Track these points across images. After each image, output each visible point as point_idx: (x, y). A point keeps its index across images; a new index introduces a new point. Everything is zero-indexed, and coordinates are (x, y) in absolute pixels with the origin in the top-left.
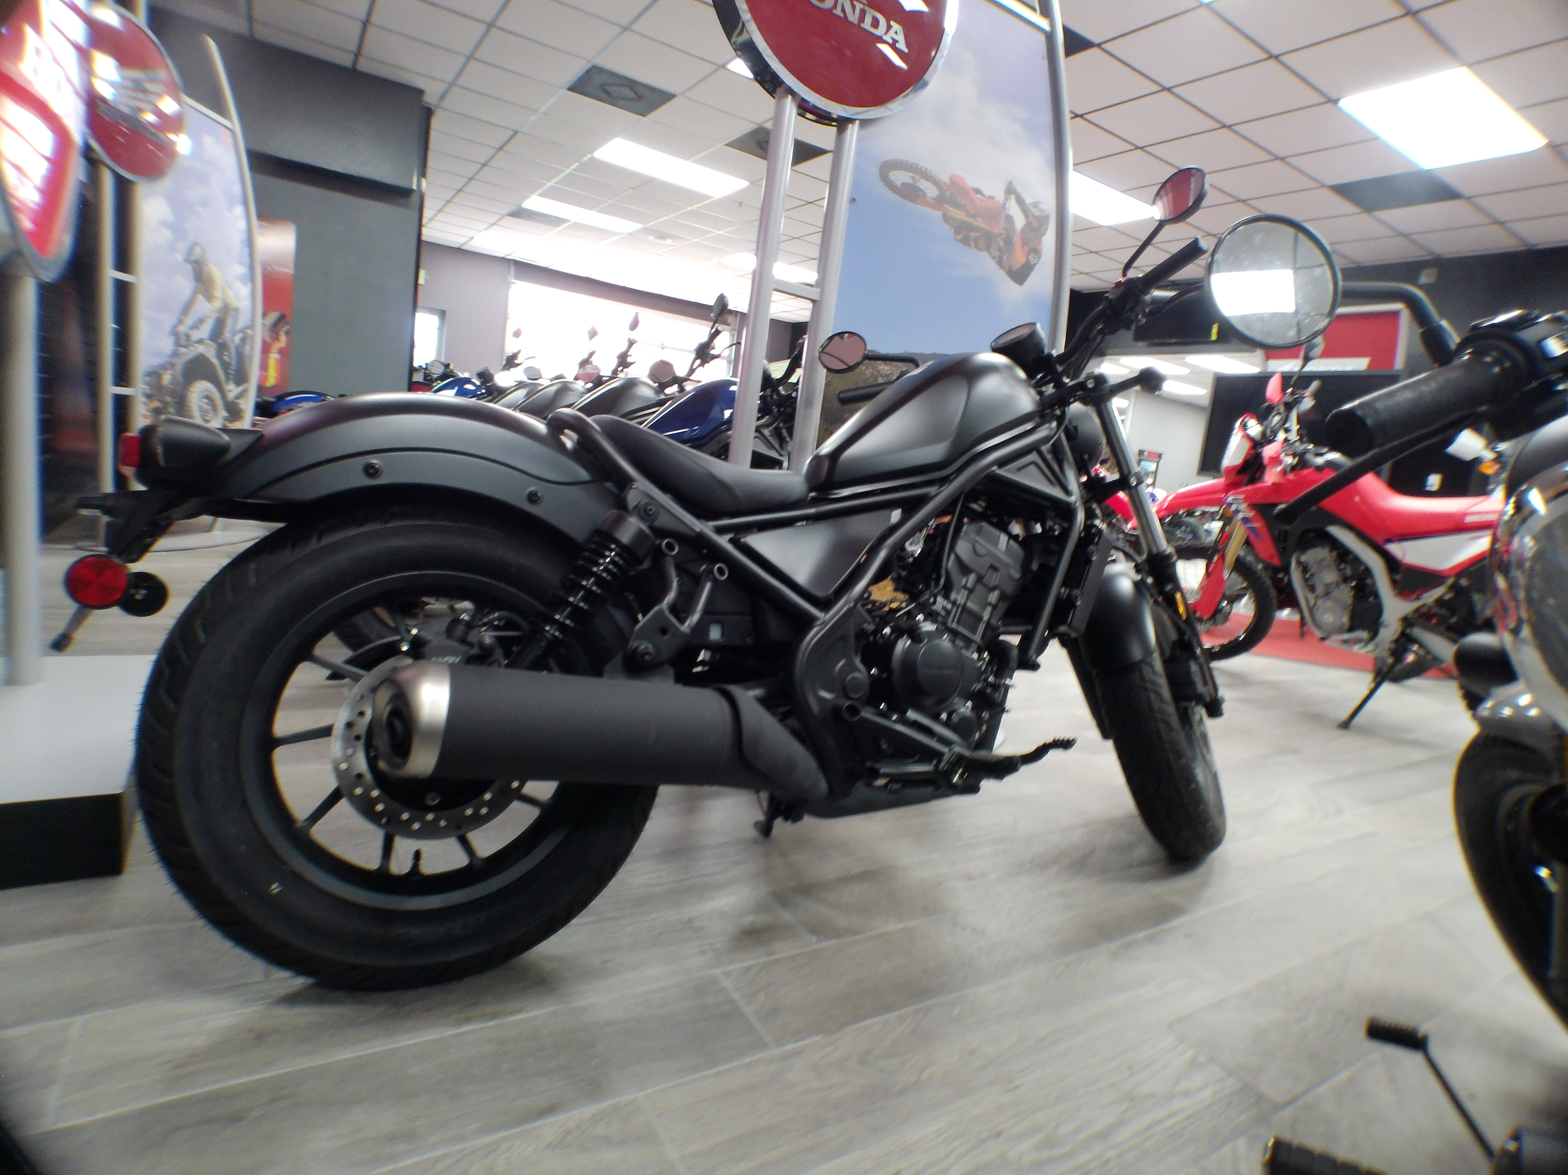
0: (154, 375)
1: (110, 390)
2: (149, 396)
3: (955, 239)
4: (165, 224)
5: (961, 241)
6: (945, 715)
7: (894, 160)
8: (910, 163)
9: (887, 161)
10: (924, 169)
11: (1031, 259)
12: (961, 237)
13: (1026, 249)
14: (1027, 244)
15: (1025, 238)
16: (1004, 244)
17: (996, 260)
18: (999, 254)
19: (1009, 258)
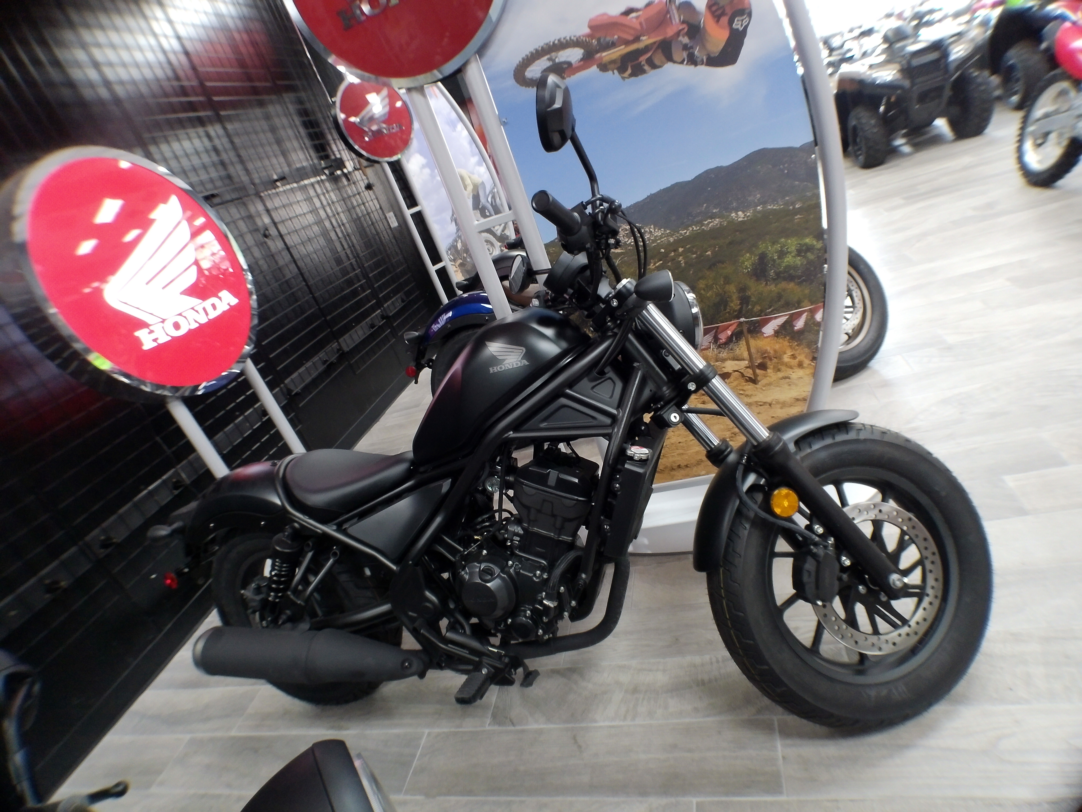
0: (453, 248)
1: (433, 269)
2: (454, 260)
3: (623, 78)
4: (423, 167)
5: (631, 75)
6: (510, 620)
7: (523, 59)
8: (540, 49)
9: (517, 66)
10: (556, 42)
11: (737, 25)
12: (629, 71)
13: (725, 20)
14: (723, 14)
15: (716, 11)
16: (690, 38)
17: (685, 62)
18: (687, 52)
19: (703, 46)
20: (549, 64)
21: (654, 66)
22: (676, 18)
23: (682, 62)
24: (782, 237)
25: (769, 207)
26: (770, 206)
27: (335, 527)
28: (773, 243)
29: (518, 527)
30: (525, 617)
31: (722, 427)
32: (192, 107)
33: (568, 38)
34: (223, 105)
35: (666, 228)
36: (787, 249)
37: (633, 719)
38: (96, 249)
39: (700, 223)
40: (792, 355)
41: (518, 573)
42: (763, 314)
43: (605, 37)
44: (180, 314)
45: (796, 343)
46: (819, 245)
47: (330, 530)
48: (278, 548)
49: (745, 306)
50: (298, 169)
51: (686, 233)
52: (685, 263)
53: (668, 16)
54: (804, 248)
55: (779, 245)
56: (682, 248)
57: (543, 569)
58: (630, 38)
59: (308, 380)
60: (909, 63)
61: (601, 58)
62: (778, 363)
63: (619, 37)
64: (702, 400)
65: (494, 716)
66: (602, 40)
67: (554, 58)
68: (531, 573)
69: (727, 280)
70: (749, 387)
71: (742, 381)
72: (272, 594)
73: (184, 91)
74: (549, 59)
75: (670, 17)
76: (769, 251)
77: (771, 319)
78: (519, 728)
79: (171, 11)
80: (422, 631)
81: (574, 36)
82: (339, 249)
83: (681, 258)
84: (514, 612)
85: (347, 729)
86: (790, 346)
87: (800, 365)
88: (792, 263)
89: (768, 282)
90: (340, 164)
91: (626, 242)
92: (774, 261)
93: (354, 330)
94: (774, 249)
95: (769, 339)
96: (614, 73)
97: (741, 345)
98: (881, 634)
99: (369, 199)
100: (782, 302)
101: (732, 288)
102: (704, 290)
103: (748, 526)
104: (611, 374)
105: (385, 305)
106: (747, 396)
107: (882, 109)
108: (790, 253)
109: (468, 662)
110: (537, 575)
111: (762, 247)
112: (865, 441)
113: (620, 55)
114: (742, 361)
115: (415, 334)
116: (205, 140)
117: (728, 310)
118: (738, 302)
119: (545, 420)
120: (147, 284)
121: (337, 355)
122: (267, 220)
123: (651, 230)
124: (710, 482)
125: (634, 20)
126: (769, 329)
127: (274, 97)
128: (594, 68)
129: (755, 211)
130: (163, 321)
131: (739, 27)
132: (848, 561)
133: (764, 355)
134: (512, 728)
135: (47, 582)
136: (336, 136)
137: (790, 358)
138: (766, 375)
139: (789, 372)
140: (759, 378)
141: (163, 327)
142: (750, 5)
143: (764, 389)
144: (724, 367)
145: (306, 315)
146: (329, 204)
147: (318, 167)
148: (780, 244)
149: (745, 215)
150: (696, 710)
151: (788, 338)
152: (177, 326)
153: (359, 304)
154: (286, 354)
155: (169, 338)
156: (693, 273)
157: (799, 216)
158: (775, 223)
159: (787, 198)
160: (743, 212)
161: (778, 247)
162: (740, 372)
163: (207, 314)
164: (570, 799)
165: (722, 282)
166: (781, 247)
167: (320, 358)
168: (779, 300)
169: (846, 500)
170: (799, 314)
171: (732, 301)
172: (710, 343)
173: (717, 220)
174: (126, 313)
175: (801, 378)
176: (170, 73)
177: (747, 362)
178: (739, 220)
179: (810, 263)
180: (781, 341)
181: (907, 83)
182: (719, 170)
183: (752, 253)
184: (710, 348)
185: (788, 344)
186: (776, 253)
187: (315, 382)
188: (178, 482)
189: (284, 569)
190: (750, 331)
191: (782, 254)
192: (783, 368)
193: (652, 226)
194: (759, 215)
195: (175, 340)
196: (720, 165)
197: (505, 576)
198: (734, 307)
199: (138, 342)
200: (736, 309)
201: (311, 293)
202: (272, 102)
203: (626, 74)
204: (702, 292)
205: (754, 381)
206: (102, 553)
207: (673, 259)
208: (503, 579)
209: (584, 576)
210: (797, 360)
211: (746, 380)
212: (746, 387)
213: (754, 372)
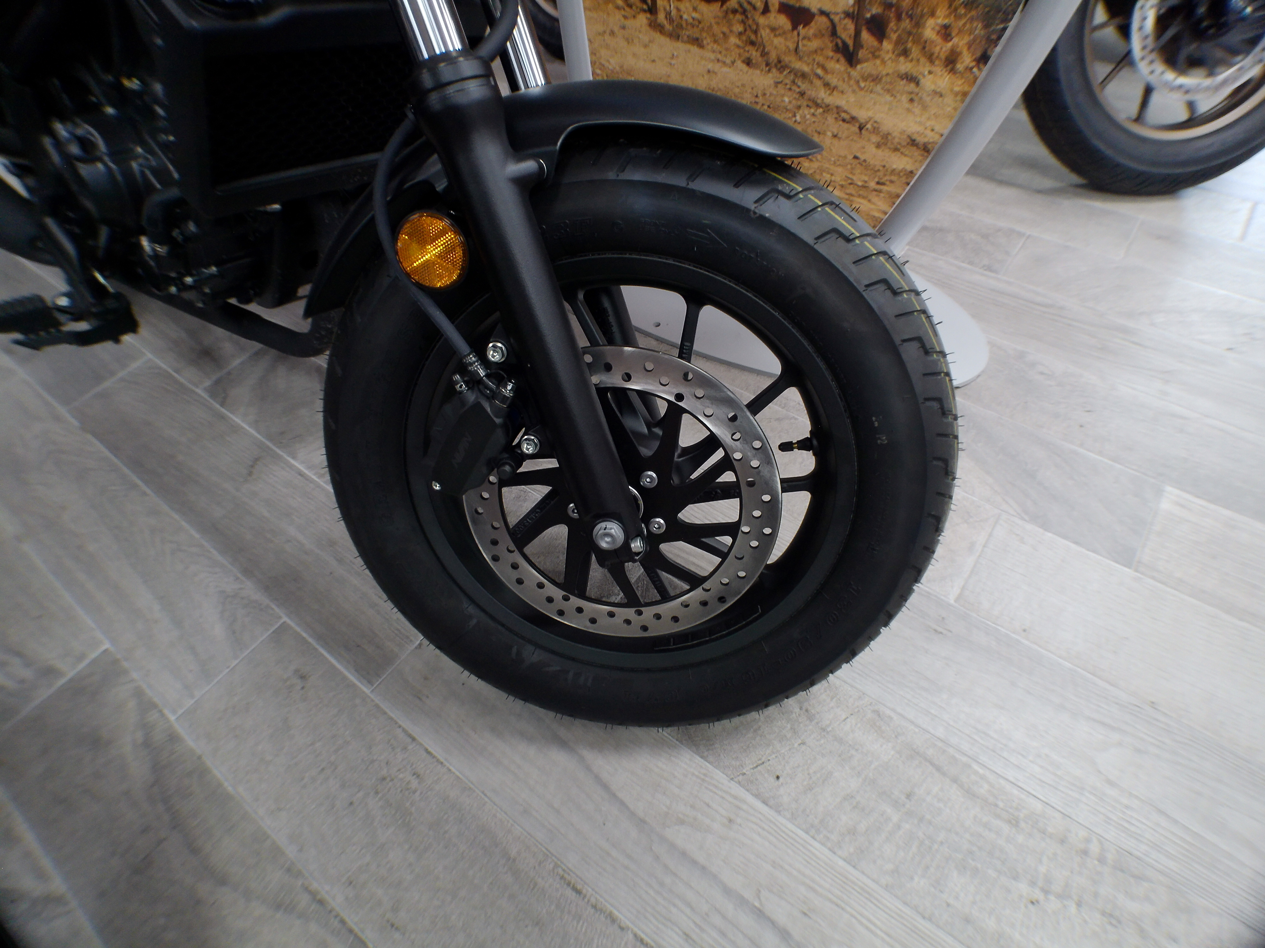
40: (945, 27)
41: (142, 174)
62: (909, 33)
64: (747, 55)
70: (838, 66)
71: (829, 44)
78: (223, 411)
106: (827, 85)
132: (532, 446)
134: (217, 406)
137: (938, 33)
138: (877, 53)
139: (924, 68)
140: (861, 54)
143: (862, 84)
162: (831, 21)
175: (940, 94)
192: (915, 51)
197: (115, 166)
205: (850, 55)
211: (837, 45)
212: (831, 65)
213: (857, 34)
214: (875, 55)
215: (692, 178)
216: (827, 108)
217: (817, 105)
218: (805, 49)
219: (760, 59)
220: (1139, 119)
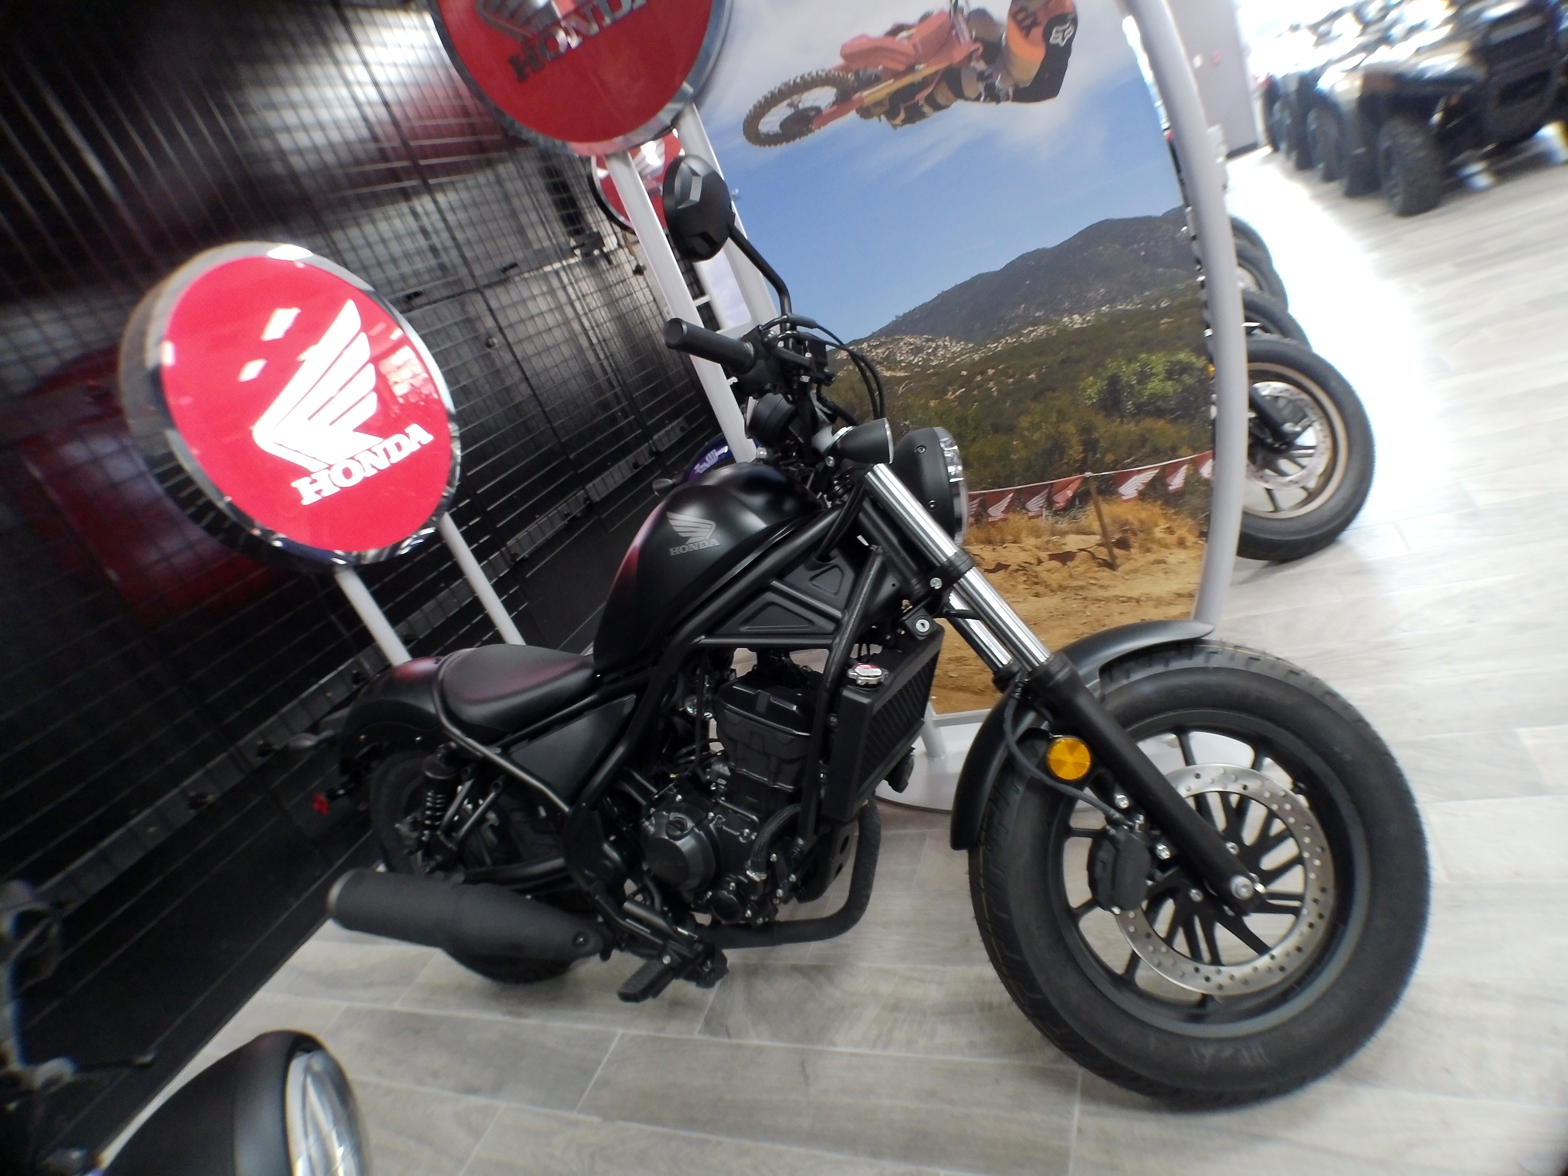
3: (895, 126)
5: (905, 122)
6: (710, 893)
7: (755, 107)
8: (777, 91)
9: (748, 117)
10: (798, 80)
11: (1057, 38)
12: (902, 116)
13: (1037, 32)
14: (1035, 23)
15: (1025, 19)
16: (987, 62)
17: (982, 99)
18: (984, 83)
19: (1008, 74)
20: (789, 112)
21: (938, 107)
22: (965, 35)
23: (977, 99)
24: (1141, 352)
25: (1120, 307)
26: (1121, 305)
27: (499, 751)
28: (1129, 361)
29: (724, 766)
30: (728, 891)
31: (1067, 631)
32: (394, 175)
33: (814, 74)
34: (434, 171)
35: (967, 341)
36: (1151, 369)
37: (885, 1048)
38: (264, 372)
39: (1017, 332)
40: (1168, 528)
41: (719, 830)
42: (1119, 466)
43: (865, 70)
44: (352, 458)
45: (1173, 511)
46: (1201, 362)
47: (492, 753)
48: (429, 774)
49: (1090, 454)
50: (536, 253)
51: (997, 347)
52: (999, 391)
53: (954, 32)
54: (1177, 367)
55: (1138, 364)
56: (993, 369)
57: (754, 827)
58: (901, 68)
59: (541, 540)
60: (1485, 37)
61: (861, 99)
62: (1146, 540)
63: (884, 68)
64: (1034, 591)
65: (707, 1021)
66: (861, 74)
67: (796, 102)
68: (737, 831)
69: (1063, 417)
70: (1105, 574)
71: (1093, 565)
72: (426, 832)
73: (384, 156)
74: (790, 105)
75: (957, 34)
76: (1124, 372)
77: (1132, 474)
78: (735, 1041)
79: (367, 51)
80: (597, 898)
81: (823, 71)
82: (592, 359)
83: (991, 384)
84: (716, 881)
85: (527, 1016)
86: (1164, 514)
87: (1181, 543)
88: (1160, 391)
89: (1125, 419)
90: (598, 240)
91: (910, 361)
92: (1132, 387)
93: (608, 472)
94: (1130, 369)
95: (1130, 504)
96: (880, 120)
97: (1088, 512)
98: (1222, 965)
99: (637, 288)
100: (1147, 449)
101: (1070, 428)
102: (1028, 429)
103: (1021, 788)
104: (838, 559)
105: (655, 437)
106: (1102, 587)
107: (1437, 118)
108: (1156, 375)
109: (651, 945)
110: (745, 835)
111: (1112, 366)
112: (1217, 670)
113: (888, 94)
114: (1091, 536)
115: (666, 482)
116: (410, 219)
117: (1065, 461)
118: (1081, 448)
119: (746, 621)
120: (309, 419)
121: (583, 506)
122: (490, 323)
123: (946, 343)
124: (984, 718)
125: (905, 42)
126: (1130, 489)
127: (505, 154)
128: (853, 115)
129: (1098, 313)
130: (330, 467)
131: (1059, 41)
132: (1168, 853)
133: (1124, 526)
134: (726, 1040)
135: (192, 794)
136: (593, 202)
137: (1165, 532)
138: (1129, 557)
139: (1164, 554)
140: (1118, 561)
141: (329, 475)
142: (1074, 7)
143: (1127, 577)
144: (1064, 544)
145: (540, 452)
146: (579, 299)
147: (564, 247)
148: (1139, 361)
149: (1084, 319)
150: (972, 1045)
151: (1159, 502)
152: (347, 473)
153: (618, 435)
154: (511, 504)
155: (337, 490)
156: (1010, 406)
157: (1166, 320)
158: (1130, 330)
159: (1147, 293)
160: (1081, 315)
161: (1137, 366)
162: (1089, 552)
163: (388, 457)
164: (780, 1147)
165: (1054, 419)
166: (1141, 366)
167: (558, 512)
168: (1143, 446)
169: (1192, 757)
170: (1176, 467)
171: (1071, 447)
172: (1041, 507)
173: (1043, 327)
174: (280, 458)
175: (1184, 563)
176: (365, 132)
177: (1098, 537)
178: (1076, 326)
179: (1188, 389)
180: (1149, 506)
181: (1480, 73)
182: (1039, 254)
183: (1097, 376)
184: (1042, 515)
185: (1161, 511)
186: (1135, 375)
187: (550, 544)
188: (357, 674)
189: (439, 801)
190: (1100, 492)
191: (1144, 377)
192: (1154, 547)
193: (947, 338)
194: (1105, 320)
195: (345, 493)
196: (1041, 247)
197: (701, 832)
198: (1075, 455)
199: (296, 496)
200: (1077, 458)
201: (549, 422)
202: (502, 161)
203: (898, 121)
204: (1026, 433)
205: (1111, 565)
206: (259, 761)
207: (980, 386)
208: (698, 837)
209: (801, 842)
210: (1176, 536)
211: (1099, 563)
212: (1099, 575)
213: (1111, 553)
214: (1128, 559)
215: (1167, 664)
216: (1107, 600)
217: (1100, 601)
218: (1076, 573)
219: (1046, 590)
220: (1277, 509)
